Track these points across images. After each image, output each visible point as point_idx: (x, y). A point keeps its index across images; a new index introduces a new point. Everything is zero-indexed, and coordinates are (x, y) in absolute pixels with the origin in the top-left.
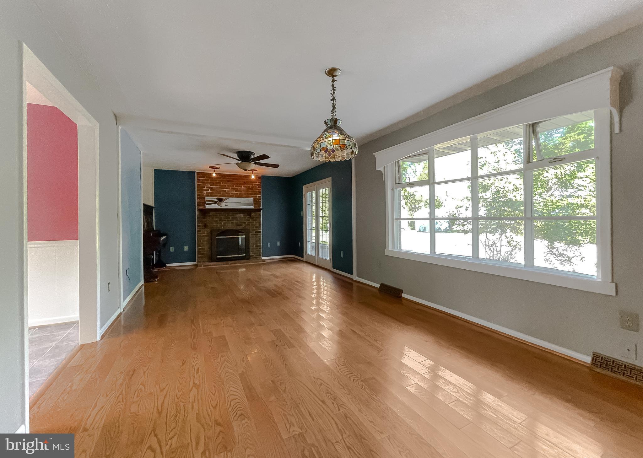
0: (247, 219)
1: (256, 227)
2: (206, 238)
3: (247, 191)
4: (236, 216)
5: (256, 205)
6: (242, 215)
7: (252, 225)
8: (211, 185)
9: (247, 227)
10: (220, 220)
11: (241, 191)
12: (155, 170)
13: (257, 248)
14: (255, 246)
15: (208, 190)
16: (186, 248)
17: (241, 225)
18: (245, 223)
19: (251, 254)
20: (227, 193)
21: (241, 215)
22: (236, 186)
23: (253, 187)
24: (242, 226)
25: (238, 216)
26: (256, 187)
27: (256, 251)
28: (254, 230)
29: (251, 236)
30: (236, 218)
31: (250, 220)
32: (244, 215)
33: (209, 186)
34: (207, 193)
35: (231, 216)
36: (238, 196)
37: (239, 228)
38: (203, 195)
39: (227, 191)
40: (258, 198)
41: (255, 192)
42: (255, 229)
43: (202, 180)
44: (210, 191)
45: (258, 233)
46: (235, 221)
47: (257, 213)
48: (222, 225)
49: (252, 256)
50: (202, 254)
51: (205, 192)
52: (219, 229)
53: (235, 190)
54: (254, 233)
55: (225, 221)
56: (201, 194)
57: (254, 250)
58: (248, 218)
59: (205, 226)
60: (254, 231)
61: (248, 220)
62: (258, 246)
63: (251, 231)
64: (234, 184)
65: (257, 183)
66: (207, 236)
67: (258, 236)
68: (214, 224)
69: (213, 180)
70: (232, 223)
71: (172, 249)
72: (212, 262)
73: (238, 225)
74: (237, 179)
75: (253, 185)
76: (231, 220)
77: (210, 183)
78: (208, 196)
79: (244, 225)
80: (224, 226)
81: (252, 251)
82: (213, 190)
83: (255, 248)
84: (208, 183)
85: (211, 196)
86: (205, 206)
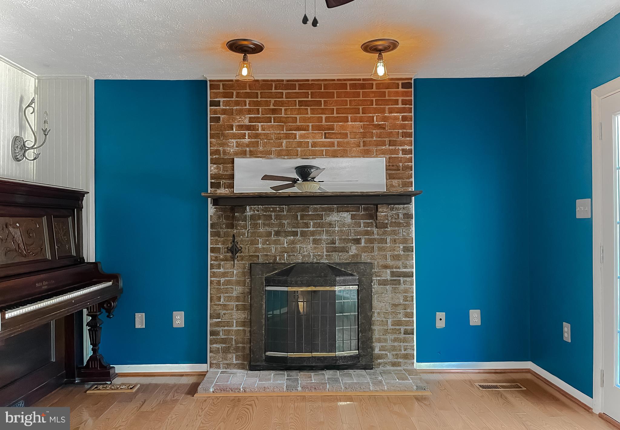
0: (362, 228)
1: (396, 257)
2: (237, 290)
3: (364, 135)
4: (329, 219)
5: (395, 182)
6: (346, 217)
7: (380, 249)
8: (251, 120)
9: (365, 258)
10: (277, 233)
12: (97, 83)
13: (398, 331)
14: (390, 321)
15: (244, 136)
16: (179, 318)
17: (344, 250)
18: (358, 241)
19: (377, 351)
20: (300, 144)
21: (345, 214)
22: (327, 119)
23: (385, 119)
24: (347, 252)
25: (334, 217)
26: (396, 118)
27: (395, 340)
28: (386, 267)
29: (376, 287)
30: (330, 224)
31: (375, 230)
32: (353, 217)
33: (246, 122)
34: (238, 145)
35: (312, 218)
36: (335, 151)
37: (337, 258)
38: (225, 152)
39: (301, 136)
40: (400, 155)
41: (390, 134)
42: (390, 262)
43: (226, 103)
44: (247, 140)
45: (400, 279)
46: (324, 237)
47: (397, 209)
48: (285, 250)
49: (380, 357)
50: (223, 341)
51: (234, 141)
52: (274, 262)
53: (328, 131)
54: (389, 278)
55: (295, 234)
56: (221, 149)
57: (390, 337)
58: (367, 225)
59: (234, 251)
60: (388, 271)
61: (367, 233)
62: (399, 323)
63: (374, 269)
64: (323, 111)
65: (400, 106)
66: (238, 283)
67: (402, 287)
68: (260, 246)
69: (258, 104)
70: (315, 241)
71: (140, 320)
72: (252, 368)
73: (335, 250)
74: (331, 95)
75: (383, 111)
76: (313, 233)
77: (249, 111)
78: (243, 154)
79: (353, 250)
80: (291, 250)
81: (379, 341)
82: (257, 136)
83: (394, 331)
84: (240, 112)
85: (253, 154)
86: (232, 186)
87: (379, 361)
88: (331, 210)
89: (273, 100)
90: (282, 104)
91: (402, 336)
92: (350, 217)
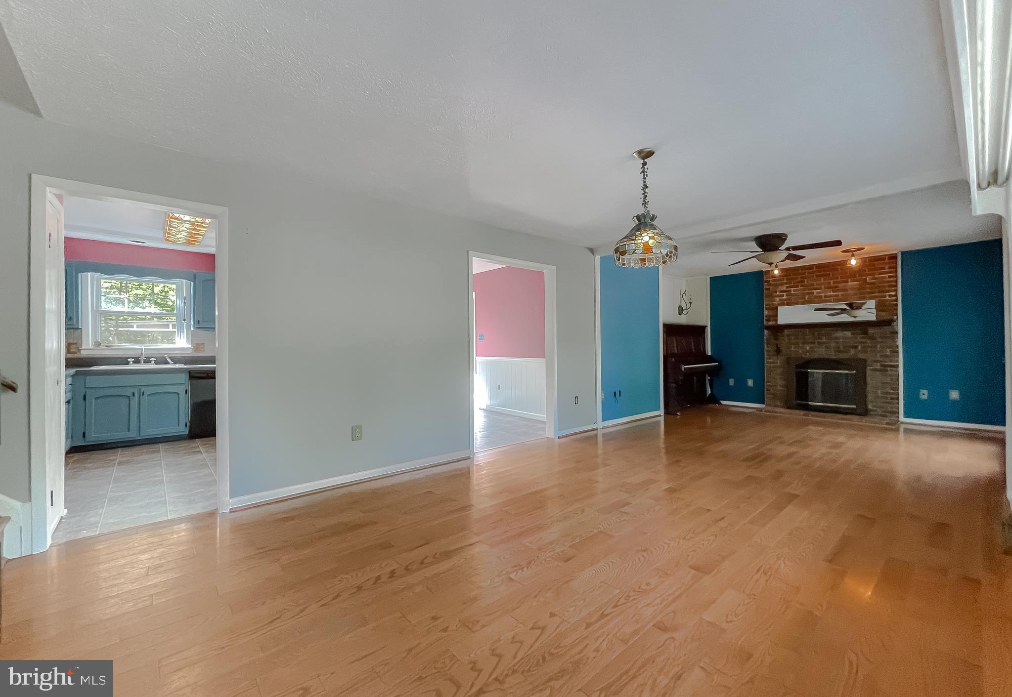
0: (859, 339)
1: (886, 357)
2: (780, 370)
3: (859, 289)
4: (835, 335)
5: (883, 314)
6: (848, 334)
7: (873, 351)
8: (787, 287)
9: (861, 356)
10: (803, 343)
11: (847, 290)
13: (886, 398)
14: (880, 392)
15: (783, 296)
16: (750, 383)
17: (846, 352)
18: (856, 347)
19: (870, 407)
20: (816, 297)
21: (846, 333)
22: (834, 283)
23: (876, 279)
24: (849, 353)
25: (839, 334)
26: (884, 277)
29: (869, 372)
30: (836, 338)
31: (868, 341)
33: (784, 288)
34: (780, 300)
35: (825, 335)
36: (840, 299)
37: (842, 356)
38: (772, 304)
39: (817, 293)
40: (888, 298)
41: (880, 287)
42: (879, 359)
43: (773, 281)
44: (785, 297)
45: (889, 369)
46: (833, 345)
47: (885, 329)
48: (808, 351)
49: (871, 410)
50: (773, 394)
51: (778, 298)
52: (802, 358)
53: (835, 289)
54: (879, 367)
55: (814, 343)
57: (880, 400)
58: (862, 338)
59: (778, 351)
60: (879, 364)
61: (863, 342)
62: (887, 393)
63: (868, 363)
64: (831, 279)
65: (887, 270)
66: (780, 367)
67: (889, 373)
68: (793, 349)
69: (791, 279)
70: (826, 347)
71: (732, 382)
72: (789, 408)
73: (841, 352)
74: (837, 270)
75: (874, 274)
76: (824, 343)
77: (786, 283)
78: (782, 304)
79: (852, 351)
80: (812, 350)
81: (872, 402)
82: (791, 295)
83: (882, 398)
84: (782, 284)
85: (788, 304)
86: (776, 320)
87: (871, 413)
88: (837, 330)
89: (799, 276)
90: (805, 278)
91: (889, 401)
92: (850, 334)
